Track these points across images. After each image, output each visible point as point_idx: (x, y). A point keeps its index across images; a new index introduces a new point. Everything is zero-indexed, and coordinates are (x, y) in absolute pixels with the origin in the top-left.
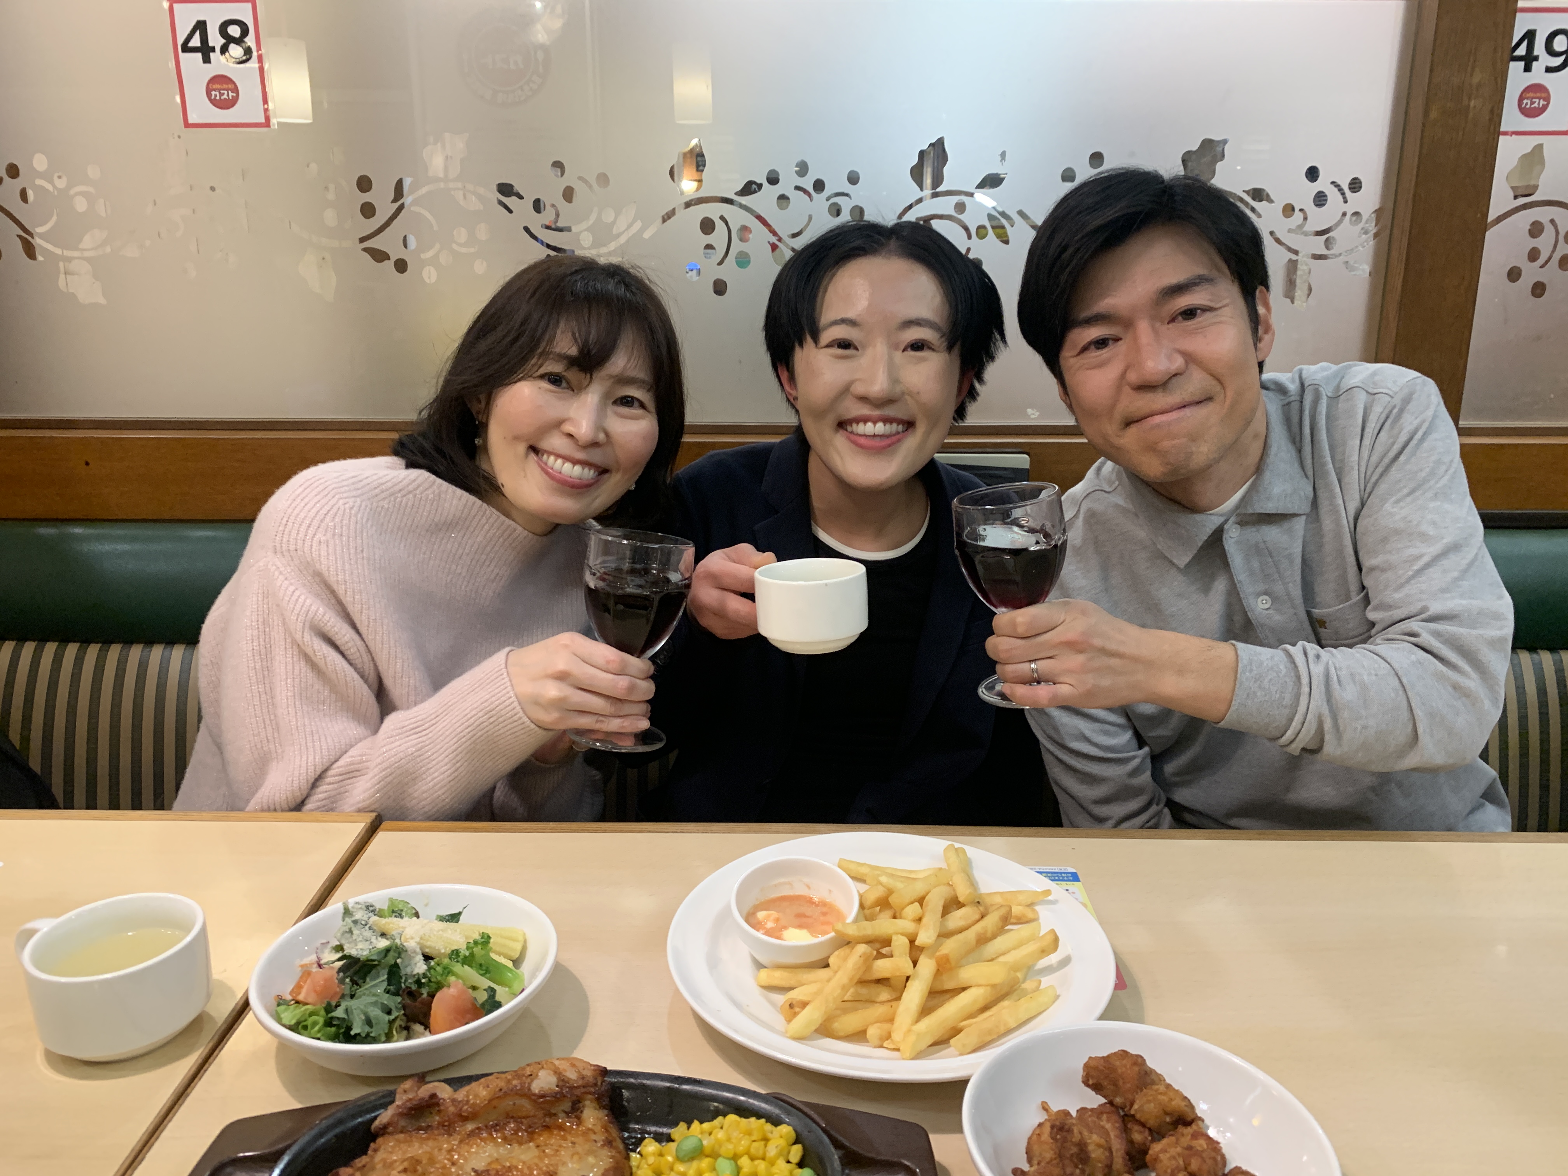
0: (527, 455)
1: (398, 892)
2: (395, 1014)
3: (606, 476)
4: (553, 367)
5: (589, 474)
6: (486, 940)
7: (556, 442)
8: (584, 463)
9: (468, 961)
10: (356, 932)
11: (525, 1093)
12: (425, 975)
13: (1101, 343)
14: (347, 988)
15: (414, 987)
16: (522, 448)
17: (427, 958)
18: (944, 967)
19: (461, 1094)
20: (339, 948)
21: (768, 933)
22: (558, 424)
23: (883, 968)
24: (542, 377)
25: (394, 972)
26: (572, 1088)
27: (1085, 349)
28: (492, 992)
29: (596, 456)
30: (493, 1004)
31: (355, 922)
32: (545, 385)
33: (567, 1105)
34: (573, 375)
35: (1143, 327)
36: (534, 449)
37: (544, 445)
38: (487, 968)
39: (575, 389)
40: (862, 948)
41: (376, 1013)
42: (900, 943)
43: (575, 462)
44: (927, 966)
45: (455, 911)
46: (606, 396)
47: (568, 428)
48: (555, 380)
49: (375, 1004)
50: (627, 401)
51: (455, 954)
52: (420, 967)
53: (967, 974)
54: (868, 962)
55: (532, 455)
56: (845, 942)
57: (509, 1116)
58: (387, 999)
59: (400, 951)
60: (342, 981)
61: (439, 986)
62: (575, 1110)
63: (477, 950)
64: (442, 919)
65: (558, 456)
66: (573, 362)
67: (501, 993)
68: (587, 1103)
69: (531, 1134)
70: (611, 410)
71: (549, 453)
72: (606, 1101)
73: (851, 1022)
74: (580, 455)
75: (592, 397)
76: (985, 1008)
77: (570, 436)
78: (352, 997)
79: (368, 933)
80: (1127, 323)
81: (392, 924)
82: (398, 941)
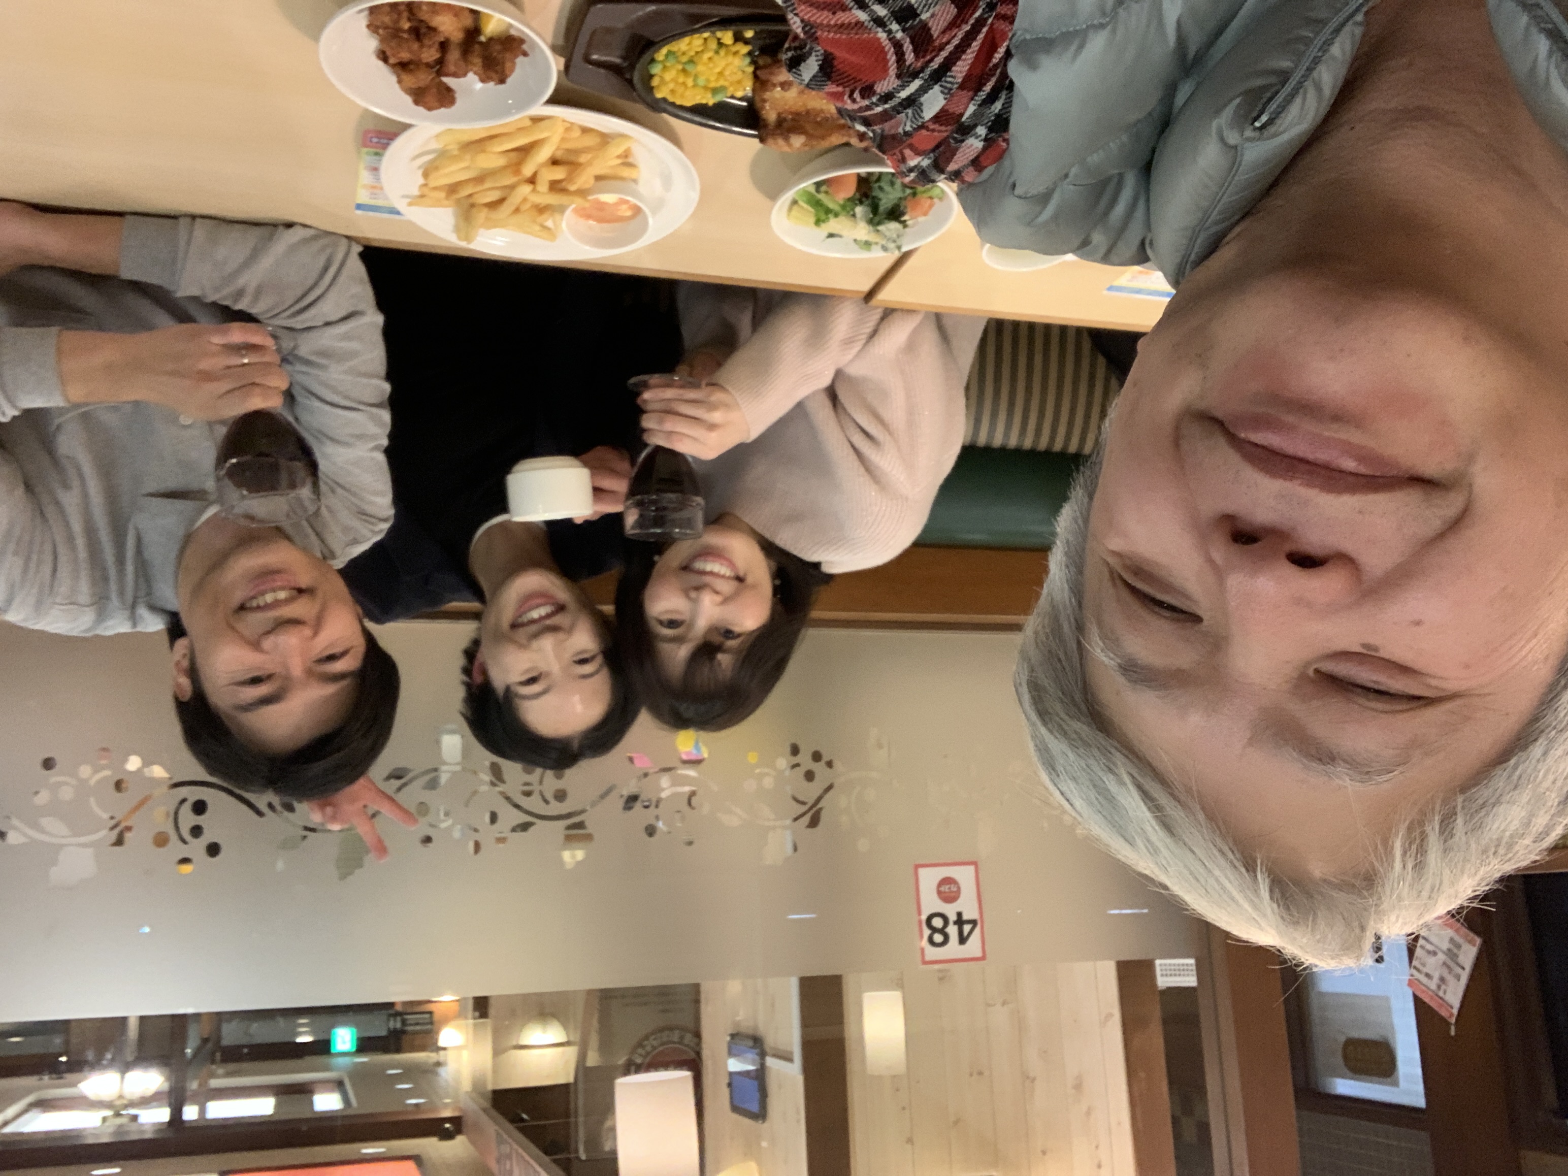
0: (745, 574)
1: (865, 255)
2: (877, 185)
3: (684, 564)
4: (732, 643)
5: (699, 565)
6: (818, 222)
7: (726, 587)
8: (704, 573)
9: (828, 211)
10: (895, 236)
11: (810, 136)
12: (856, 205)
13: (332, 658)
14: (903, 203)
15: (864, 199)
16: (750, 580)
17: (854, 216)
18: (515, 167)
19: (844, 140)
20: (905, 226)
21: (627, 202)
22: (726, 600)
23: (559, 173)
24: (739, 635)
25: (875, 209)
26: (782, 134)
27: (344, 654)
28: (818, 191)
29: (694, 579)
30: (818, 185)
31: (894, 241)
32: (737, 629)
33: (785, 125)
34: (717, 639)
35: (297, 669)
36: (740, 579)
37: (734, 584)
38: (817, 204)
39: (713, 629)
40: (573, 188)
41: (887, 188)
42: (543, 186)
43: (711, 573)
44: (528, 170)
45: (831, 240)
46: (691, 625)
47: (718, 599)
48: (728, 634)
49: (887, 193)
50: (672, 624)
51: (836, 215)
52: (859, 210)
53: (501, 162)
54: (570, 178)
55: (741, 574)
56: (582, 193)
57: (819, 124)
58: (881, 195)
59: (871, 222)
60: (906, 207)
61: (849, 200)
62: (780, 122)
63: (823, 217)
64: (840, 236)
65: (723, 577)
66: (718, 648)
67: (812, 190)
68: (773, 124)
69: (808, 112)
70: (685, 616)
71: (729, 578)
72: (762, 123)
73: (590, 141)
74: (707, 579)
75: (702, 624)
76: (492, 137)
77: (717, 593)
78: (901, 198)
79: (887, 234)
80: (310, 673)
81: (872, 237)
82: (871, 228)
